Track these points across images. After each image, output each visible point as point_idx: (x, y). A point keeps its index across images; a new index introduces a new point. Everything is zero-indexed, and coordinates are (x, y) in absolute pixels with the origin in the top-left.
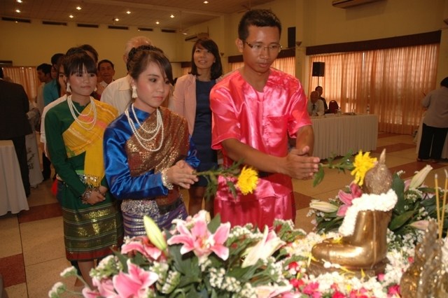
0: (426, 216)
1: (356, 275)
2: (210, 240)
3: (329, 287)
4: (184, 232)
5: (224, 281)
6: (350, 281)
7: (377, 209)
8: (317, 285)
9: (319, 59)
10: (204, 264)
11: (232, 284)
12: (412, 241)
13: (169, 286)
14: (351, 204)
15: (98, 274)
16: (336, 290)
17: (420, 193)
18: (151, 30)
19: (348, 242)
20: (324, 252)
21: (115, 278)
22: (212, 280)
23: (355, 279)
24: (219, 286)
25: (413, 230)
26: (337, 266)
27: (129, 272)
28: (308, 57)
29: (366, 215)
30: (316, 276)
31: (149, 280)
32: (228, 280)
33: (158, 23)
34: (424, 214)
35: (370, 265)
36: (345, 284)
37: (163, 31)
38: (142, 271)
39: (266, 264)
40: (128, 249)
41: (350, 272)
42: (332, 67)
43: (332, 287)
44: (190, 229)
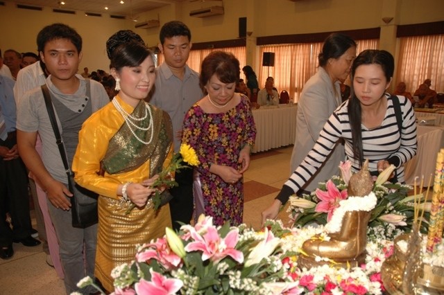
0: (393, 210)
1: (343, 267)
2: (222, 245)
3: (323, 279)
4: (198, 239)
5: (242, 283)
6: (338, 272)
7: (361, 210)
8: (311, 278)
9: (270, 49)
10: (223, 268)
11: (248, 284)
12: (383, 233)
13: (192, 290)
14: (339, 206)
15: (123, 284)
16: (328, 281)
17: (386, 189)
18: (100, 15)
19: (335, 238)
20: (315, 248)
21: (136, 285)
22: (231, 282)
23: (342, 270)
24: (238, 287)
25: (382, 222)
26: (327, 259)
27: (152, 279)
28: (258, 46)
29: (352, 215)
30: (308, 269)
31: (175, 287)
32: (245, 281)
33: (106, 8)
34: (391, 209)
35: (354, 257)
36: (336, 275)
37: (112, 17)
38: (165, 279)
39: (269, 263)
40: (145, 257)
41: (336, 264)
42: (282, 58)
43: (325, 278)
44: (202, 235)
